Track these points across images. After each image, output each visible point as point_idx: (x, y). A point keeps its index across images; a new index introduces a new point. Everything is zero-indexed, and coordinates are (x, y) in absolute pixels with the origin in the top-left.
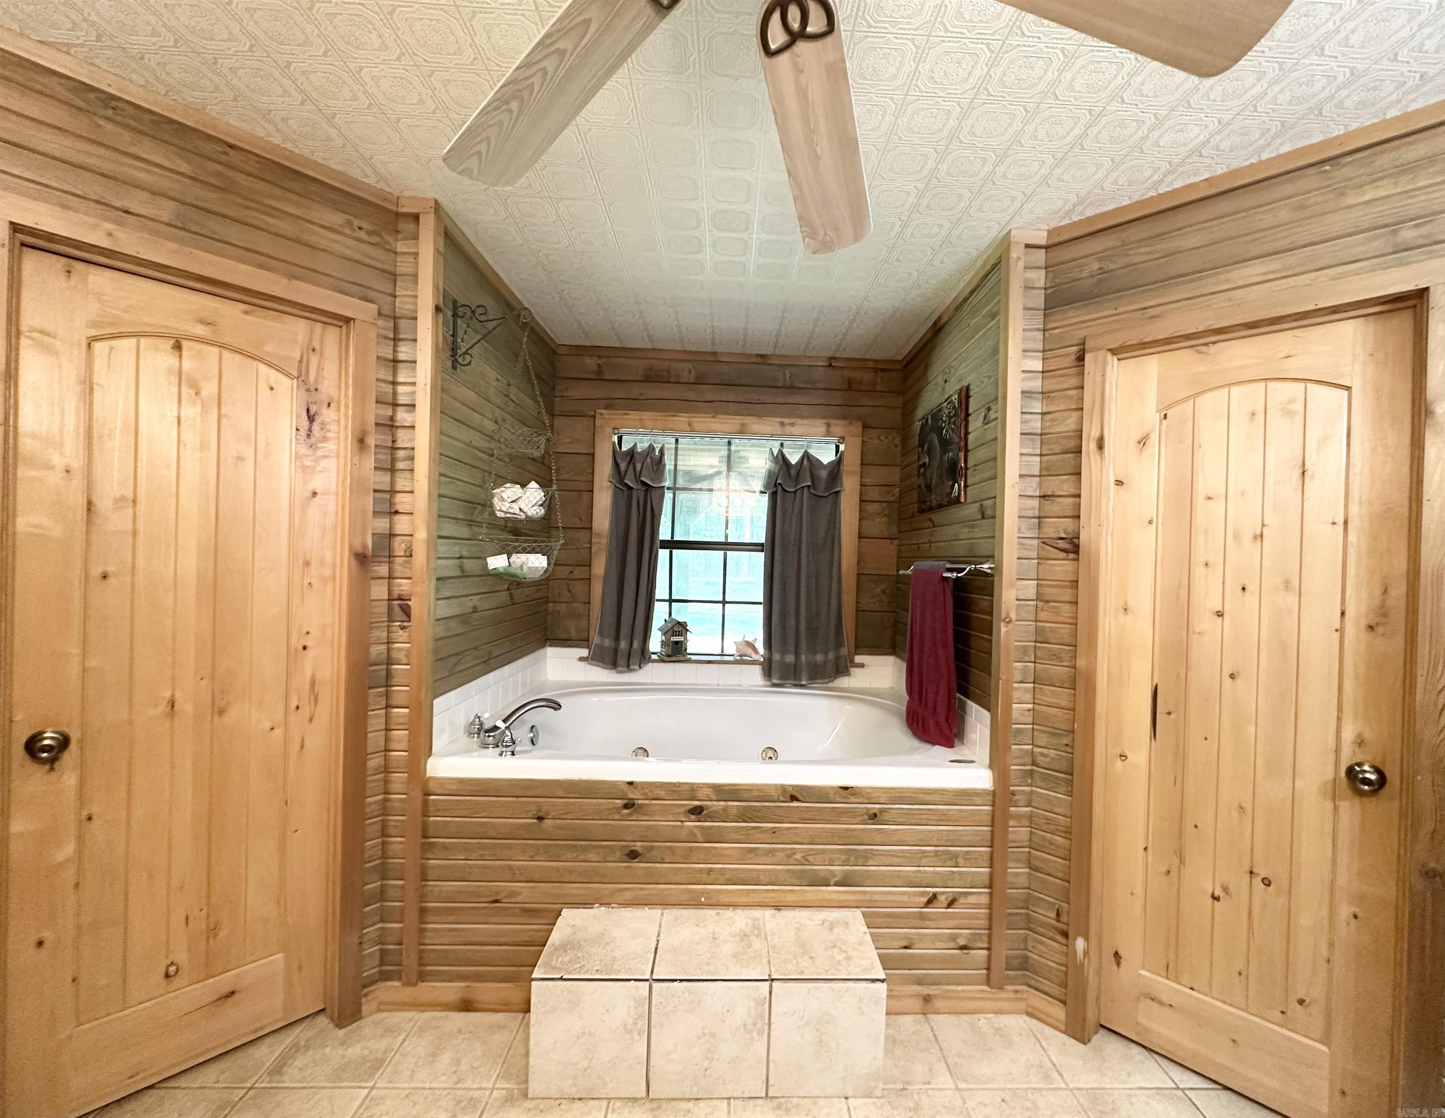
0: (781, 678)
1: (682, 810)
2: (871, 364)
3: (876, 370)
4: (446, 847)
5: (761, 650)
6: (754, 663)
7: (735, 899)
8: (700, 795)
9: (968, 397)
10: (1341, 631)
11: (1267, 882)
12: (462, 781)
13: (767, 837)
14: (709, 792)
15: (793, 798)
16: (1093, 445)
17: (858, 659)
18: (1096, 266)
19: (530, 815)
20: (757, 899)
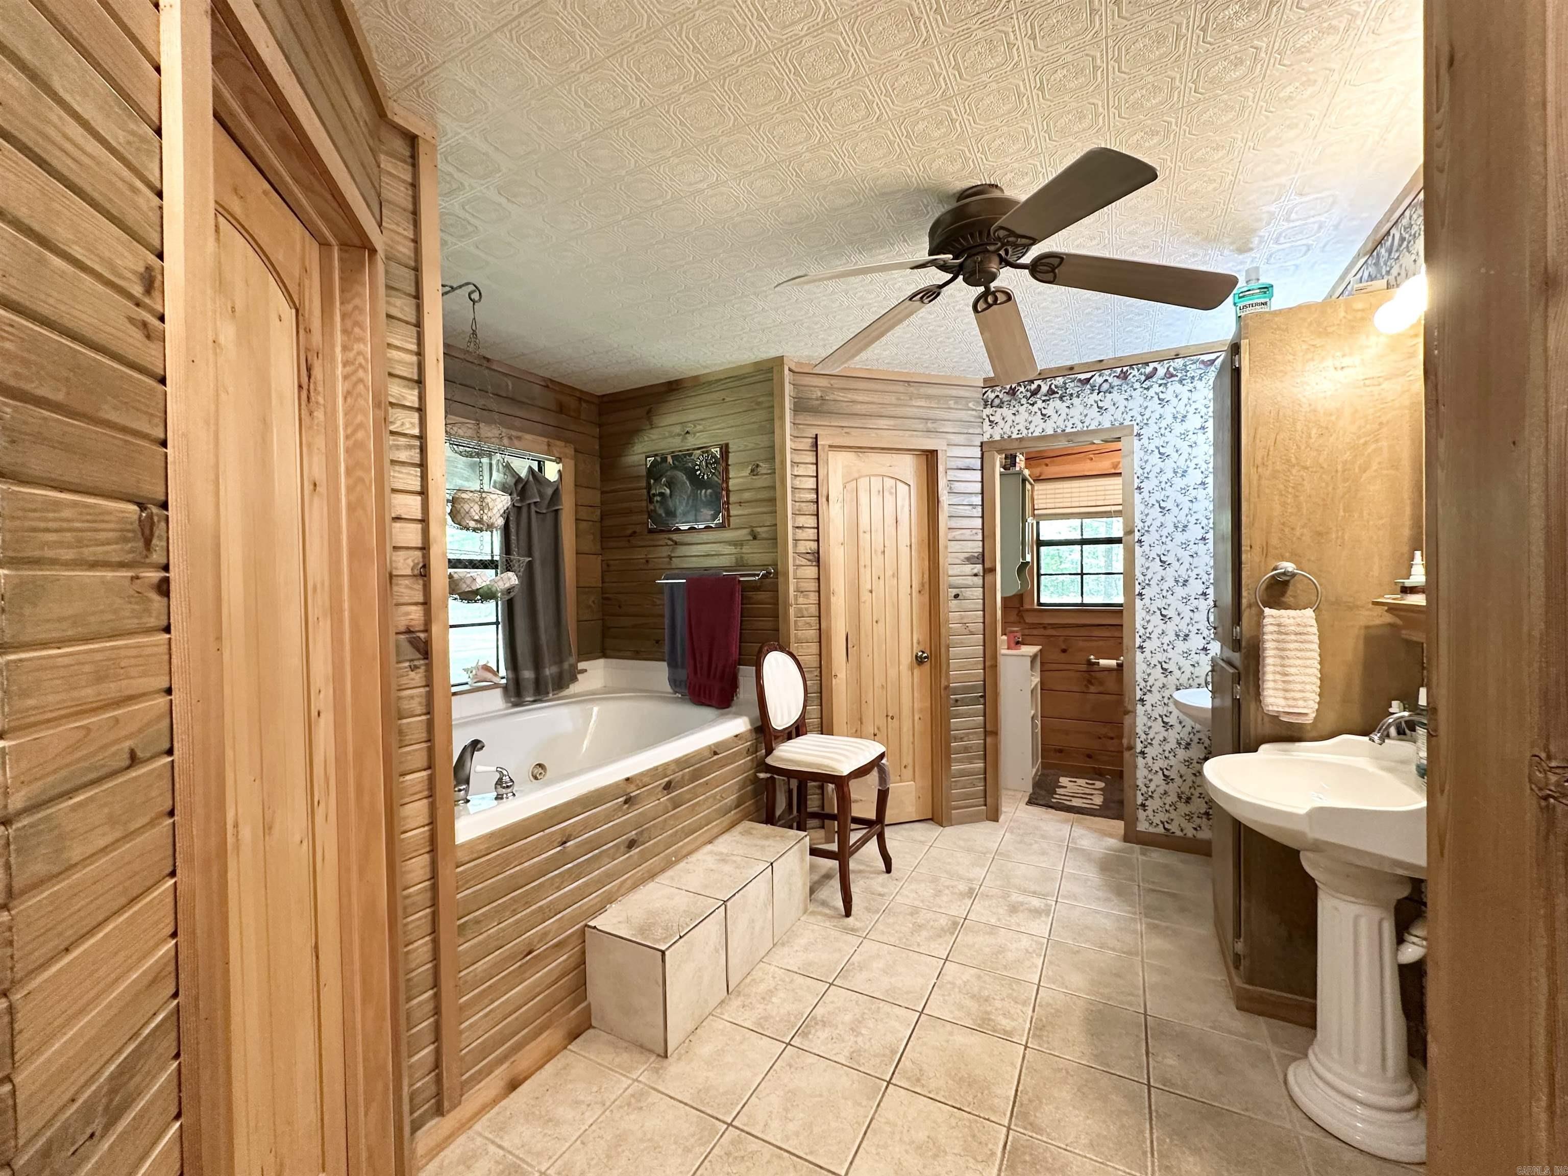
0: (535, 695)
1: (660, 788)
2: (578, 394)
3: (580, 399)
4: (477, 922)
5: (503, 672)
6: (496, 686)
7: (689, 848)
8: (669, 772)
9: (727, 452)
10: (911, 594)
11: (892, 718)
12: (492, 835)
13: (700, 790)
14: (673, 767)
15: (715, 753)
16: (824, 499)
17: (581, 665)
18: (819, 394)
19: (556, 844)
20: (699, 842)
